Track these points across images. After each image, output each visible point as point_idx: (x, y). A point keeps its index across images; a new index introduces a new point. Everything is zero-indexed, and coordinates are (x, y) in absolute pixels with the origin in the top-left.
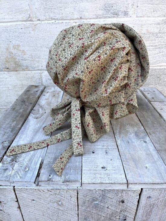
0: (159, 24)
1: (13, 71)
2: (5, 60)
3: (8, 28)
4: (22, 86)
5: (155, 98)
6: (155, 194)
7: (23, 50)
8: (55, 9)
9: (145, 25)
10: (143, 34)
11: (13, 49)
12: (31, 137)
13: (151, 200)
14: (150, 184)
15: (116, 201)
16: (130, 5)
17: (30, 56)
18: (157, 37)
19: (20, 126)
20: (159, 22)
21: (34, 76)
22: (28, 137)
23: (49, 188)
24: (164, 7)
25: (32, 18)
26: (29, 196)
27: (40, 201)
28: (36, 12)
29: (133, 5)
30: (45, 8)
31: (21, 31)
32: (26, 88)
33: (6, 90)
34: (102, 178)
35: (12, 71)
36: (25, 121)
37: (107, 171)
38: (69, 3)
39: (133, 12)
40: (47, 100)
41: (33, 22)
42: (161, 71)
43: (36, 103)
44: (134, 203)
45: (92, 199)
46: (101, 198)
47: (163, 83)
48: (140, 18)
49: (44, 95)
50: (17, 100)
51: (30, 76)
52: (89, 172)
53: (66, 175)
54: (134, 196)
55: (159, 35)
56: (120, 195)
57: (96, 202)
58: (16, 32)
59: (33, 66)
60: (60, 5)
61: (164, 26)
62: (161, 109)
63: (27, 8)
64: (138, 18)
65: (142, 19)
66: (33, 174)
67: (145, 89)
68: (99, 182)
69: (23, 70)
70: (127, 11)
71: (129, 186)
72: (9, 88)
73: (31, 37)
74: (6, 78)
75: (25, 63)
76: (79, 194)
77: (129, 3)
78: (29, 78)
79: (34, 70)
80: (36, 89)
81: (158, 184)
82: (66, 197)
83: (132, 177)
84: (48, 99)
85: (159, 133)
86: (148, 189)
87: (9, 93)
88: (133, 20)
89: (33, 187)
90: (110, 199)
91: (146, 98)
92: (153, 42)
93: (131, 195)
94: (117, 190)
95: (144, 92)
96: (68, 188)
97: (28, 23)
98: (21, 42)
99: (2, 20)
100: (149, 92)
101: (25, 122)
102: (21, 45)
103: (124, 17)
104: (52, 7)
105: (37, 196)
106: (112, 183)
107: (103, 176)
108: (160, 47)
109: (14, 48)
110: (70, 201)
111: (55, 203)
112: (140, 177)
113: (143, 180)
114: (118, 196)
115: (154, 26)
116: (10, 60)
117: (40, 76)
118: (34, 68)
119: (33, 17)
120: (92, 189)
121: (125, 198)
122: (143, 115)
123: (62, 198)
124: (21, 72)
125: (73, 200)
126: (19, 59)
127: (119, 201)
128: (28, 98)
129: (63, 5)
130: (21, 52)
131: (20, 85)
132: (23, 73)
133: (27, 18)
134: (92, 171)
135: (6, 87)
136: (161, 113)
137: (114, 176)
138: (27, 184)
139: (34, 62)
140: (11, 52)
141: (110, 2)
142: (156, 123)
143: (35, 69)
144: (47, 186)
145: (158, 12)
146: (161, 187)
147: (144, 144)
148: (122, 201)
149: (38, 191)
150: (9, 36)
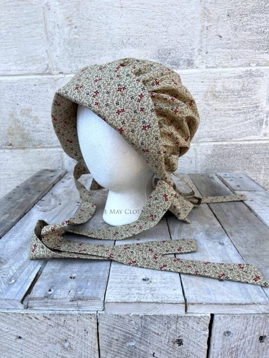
0: (240, 77)
1: (19, 148)
2: (7, 132)
3: (14, 83)
4: (31, 172)
5: (241, 186)
6: (237, 325)
7: (36, 117)
8: (85, 57)
9: (219, 79)
10: (218, 92)
11: (20, 115)
12: (29, 236)
13: (232, 340)
14: (227, 304)
15: (167, 341)
16: (196, 50)
17: (46, 126)
18: (239, 96)
19: (14, 220)
20: (241, 74)
21: (50, 156)
22: (24, 237)
23: (46, 312)
24: (248, 52)
25: (51, 69)
26: (12, 328)
27: (30, 339)
28: (57, 61)
29: (201, 51)
30: (71, 56)
31: (34, 88)
32: (35, 173)
33: (5, 179)
34: (141, 294)
35: (17, 148)
36: (25, 214)
37: (151, 284)
38: (107, 49)
39: (201, 61)
40: (66, 189)
41: (53, 76)
42: (251, 148)
43: (49, 192)
44: (200, 344)
45: (124, 335)
46: (140, 333)
47: (256, 168)
48: (211, 70)
49: (63, 182)
50: (18, 187)
51: (44, 156)
52: (119, 285)
53: (79, 289)
54: (199, 330)
55: (242, 93)
56: (174, 327)
57: (132, 344)
58: (26, 90)
59: (50, 141)
60: (93, 52)
61: (249, 81)
62: (251, 201)
63: (45, 55)
64: (208, 70)
65: (215, 70)
66: (22, 288)
67: (226, 175)
68: (135, 300)
69: (35, 147)
70: (192, 60)
71: (188, 308)
72: (10, 175)
73: (48, 98)
74: (7, 160)
75: (37, 136)
76: (100, 325)
77: (194, 48)
78: (43, 160)
79: (52, 147)
80: (52, 174)
81: (240, 304)
82: (77, 332)
83: (194, 293)
84: (68, 187)
85: (246, 232)
86: (223, 315)
87: (10, 183)
88: (202, 73)
89: (19, 310)
90: (156, 335)
91: (227, 186)
92: (234, 103)
93: (193, 328)
94: (169, 317)
95: (224, 179)
96: (81, 312)
97: (45, 77)
98: (32, 104)
99: (6, 72)
100: (232, 179)
101: (23, 216)
102: (33, 108)
103: (187, 68)
104: (81, 54)
105: (25, 328)
106: (157, 303)
107: (143, 291)
108: (245, 111)
109: (23, 113)
110: (84, 341)
111: (58, 345)
112: (209, 293)
113: (214, 298)
114: (170, 330)
115: (233, 80)
116: (15, 131)
117: (60, 157)
118: (51, 144)
119: (53, 69)
120: (123, 313)
121: (183, 334)
122: (221, 208)
123: (70, 333)
124: (30, 151)
125: (90, 339)
126: (28, 131)
127: (172, 342)
128: (37, 184)
129: (97, 51)
130: (33, 119)
131: (27, 171)
132: (33, 152)
133: (44, 70)
134: (125, 285)
135: (5, 174)
136: (250, 205)
137: (163, 291)
138: (9, 303)
139: (51, 135)
140: (18, 120)
141: (166, 47)
142: (241, 218)
143: (54, 146)
144: (43, 308)
145: (239, 60)
146: (247, 312)
147: (220, 247)
148: (179, 340)
149: (28, 318)
150: (16, 96)
